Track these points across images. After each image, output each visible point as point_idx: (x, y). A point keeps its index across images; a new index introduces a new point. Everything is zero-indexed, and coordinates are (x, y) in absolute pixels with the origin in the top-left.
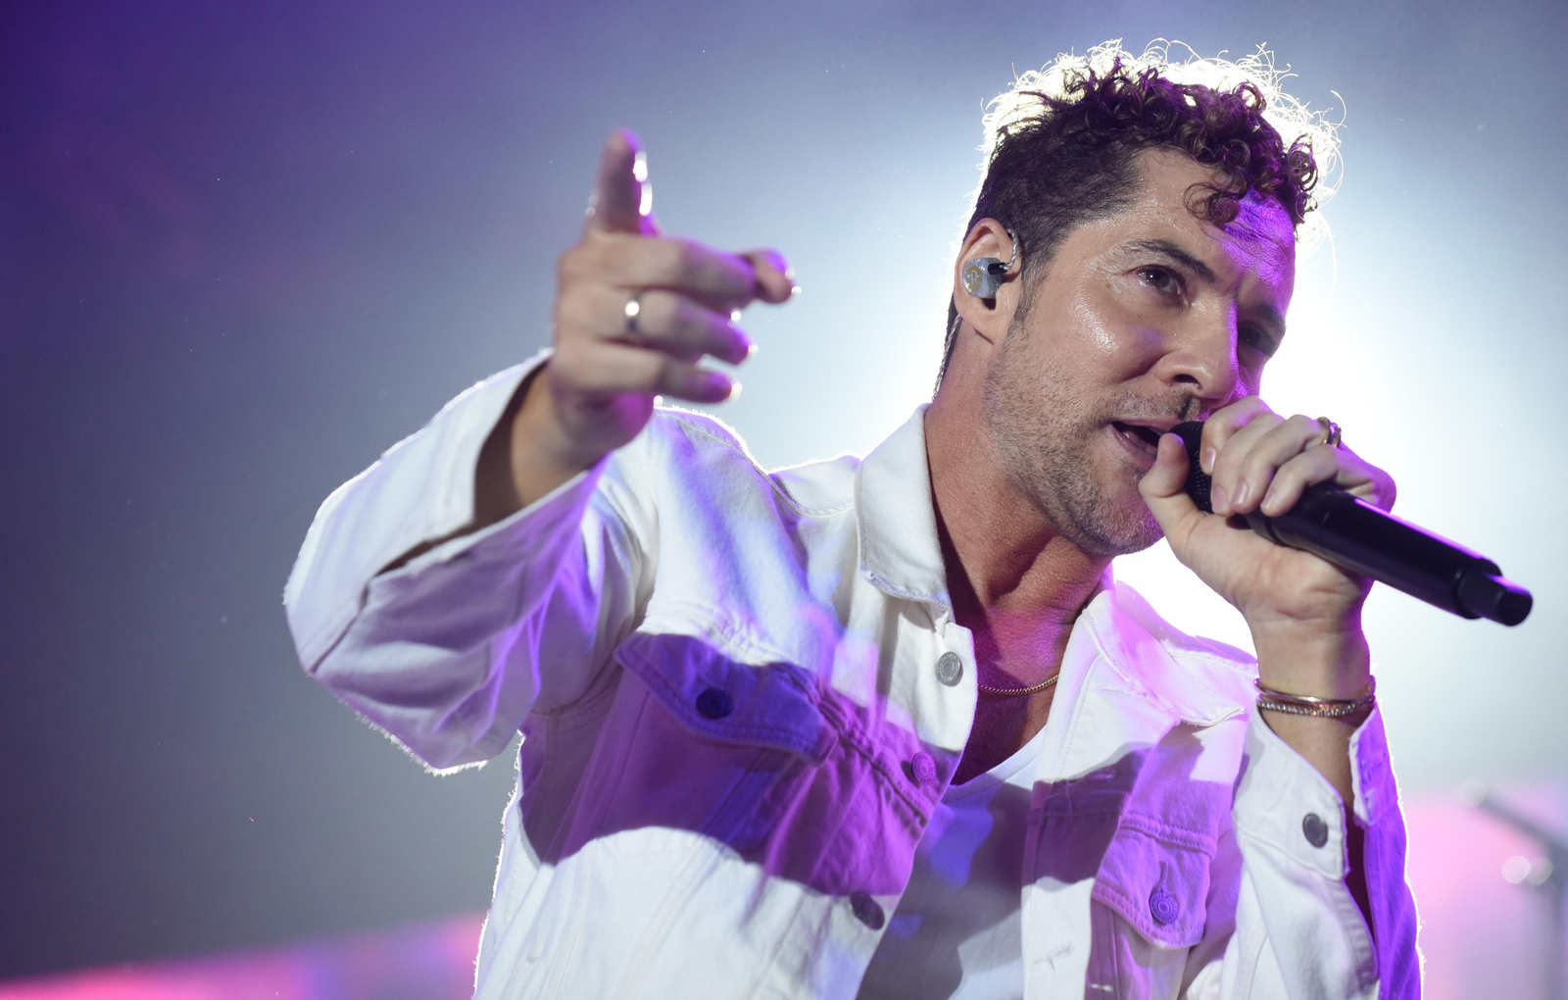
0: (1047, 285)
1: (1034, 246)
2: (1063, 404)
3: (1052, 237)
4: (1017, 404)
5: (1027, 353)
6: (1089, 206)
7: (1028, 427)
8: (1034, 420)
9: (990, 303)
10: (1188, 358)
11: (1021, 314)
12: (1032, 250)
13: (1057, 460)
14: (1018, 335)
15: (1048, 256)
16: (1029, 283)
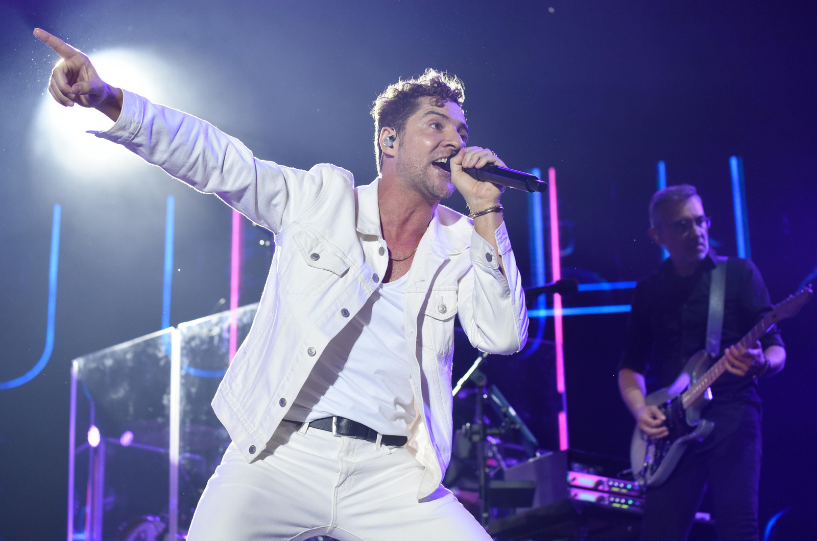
0: (407, 135)
1: (400, 128)
2: (420, 162)
3: (404, 124)
4: (407, 167)
5: (406, 153)
6: (409, 113)
7: (412, 171)
8: (413, 169)
9: (392, 147)
10: (449, 141)
11: (401, 145)
12: (399, 130)
13: (421, 177)
14: (402, 150)
15: (404, 128)
16: (401, 137)
